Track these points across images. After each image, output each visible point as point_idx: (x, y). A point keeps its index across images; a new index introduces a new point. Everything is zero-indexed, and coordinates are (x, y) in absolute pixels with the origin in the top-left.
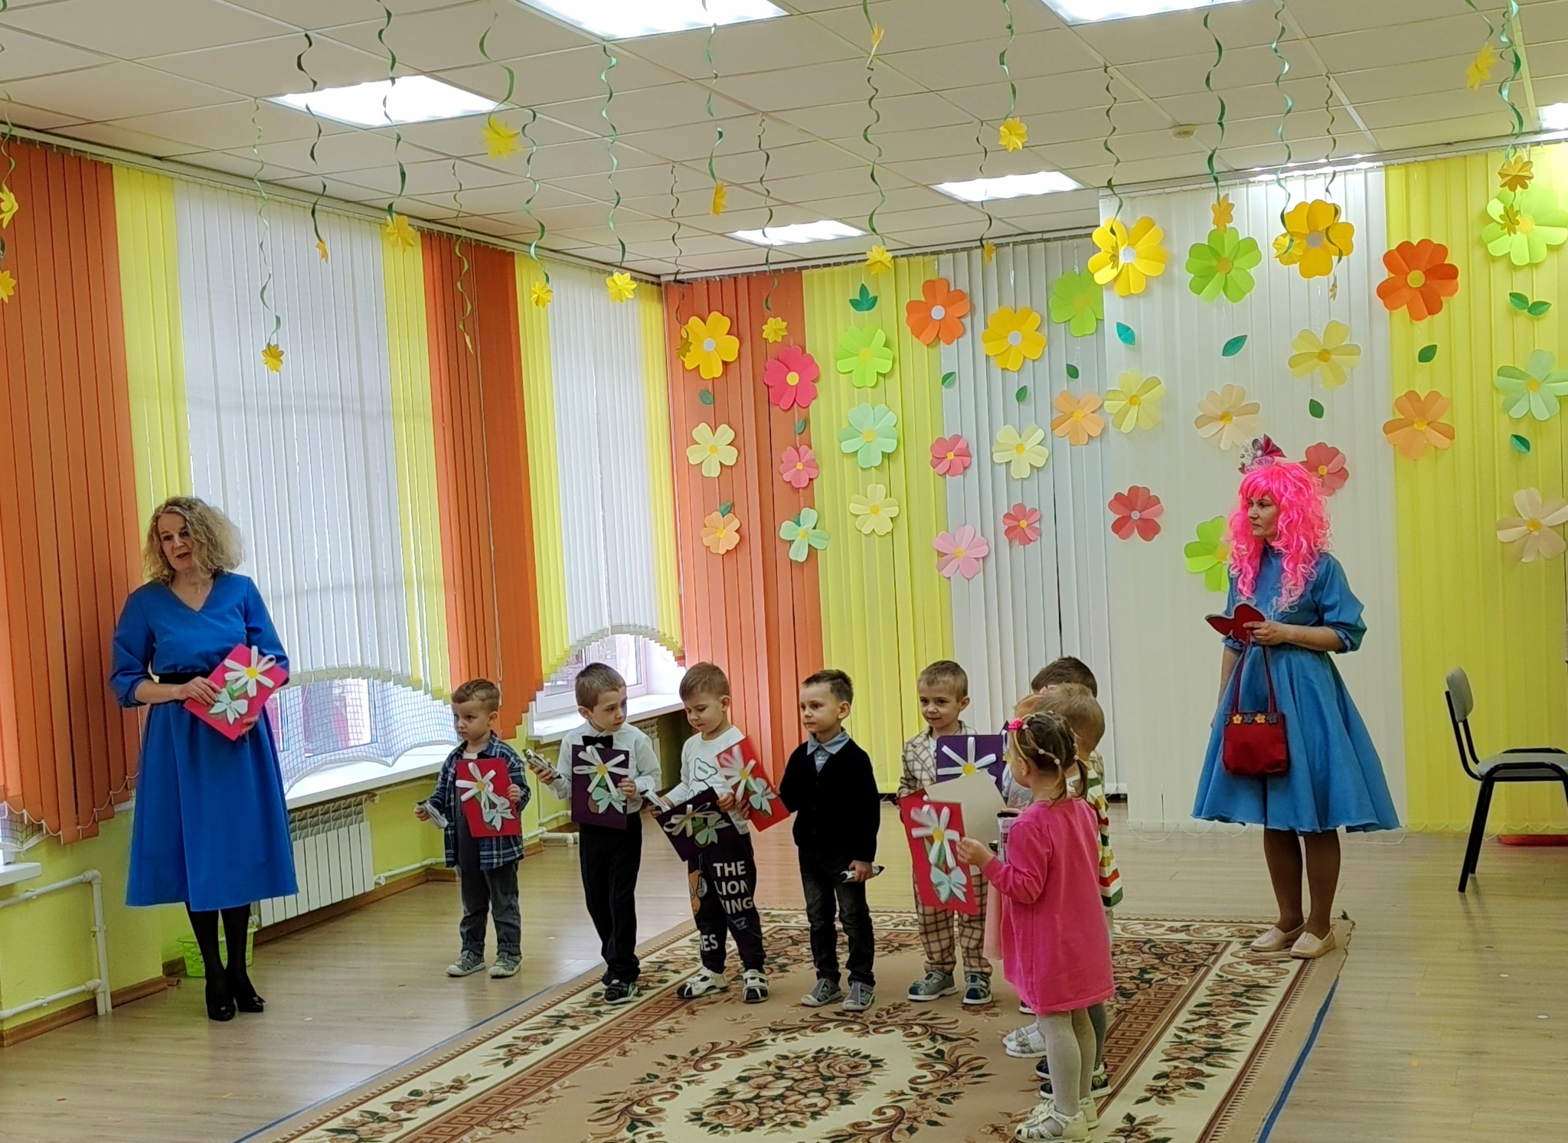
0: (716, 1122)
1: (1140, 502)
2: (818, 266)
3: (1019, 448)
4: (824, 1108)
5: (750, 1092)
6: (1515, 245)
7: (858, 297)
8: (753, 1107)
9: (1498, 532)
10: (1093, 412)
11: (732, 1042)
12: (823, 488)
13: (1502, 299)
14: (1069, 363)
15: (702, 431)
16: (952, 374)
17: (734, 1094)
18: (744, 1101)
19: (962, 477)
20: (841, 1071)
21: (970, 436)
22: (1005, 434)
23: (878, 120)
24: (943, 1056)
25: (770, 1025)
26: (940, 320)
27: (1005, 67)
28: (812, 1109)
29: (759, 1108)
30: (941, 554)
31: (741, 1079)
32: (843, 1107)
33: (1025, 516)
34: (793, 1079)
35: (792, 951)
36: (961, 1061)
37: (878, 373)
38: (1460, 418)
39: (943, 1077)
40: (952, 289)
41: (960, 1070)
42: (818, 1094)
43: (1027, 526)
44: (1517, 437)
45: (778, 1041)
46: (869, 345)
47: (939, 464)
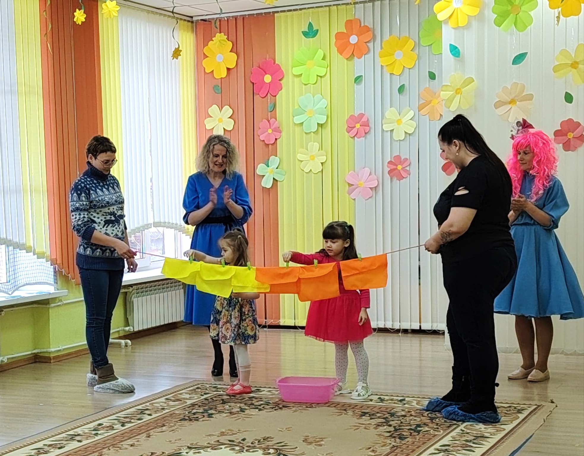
2: (284, 11)
3: (399, 121)
7: (307, 30)
12: (283, 144)
14: (430, 71)
15: (214, 109)
16: (361, 76)
19: (364, 138)
21: (370, 114)
22: (391, 113)
26: (355, 44)
30: (350, 185)
33: (401, 163)
35: (220, 407)
37: (317, 76)
40: (362, 25)
43: (402, 169)
46: (313, 59)
47: (351, 131)
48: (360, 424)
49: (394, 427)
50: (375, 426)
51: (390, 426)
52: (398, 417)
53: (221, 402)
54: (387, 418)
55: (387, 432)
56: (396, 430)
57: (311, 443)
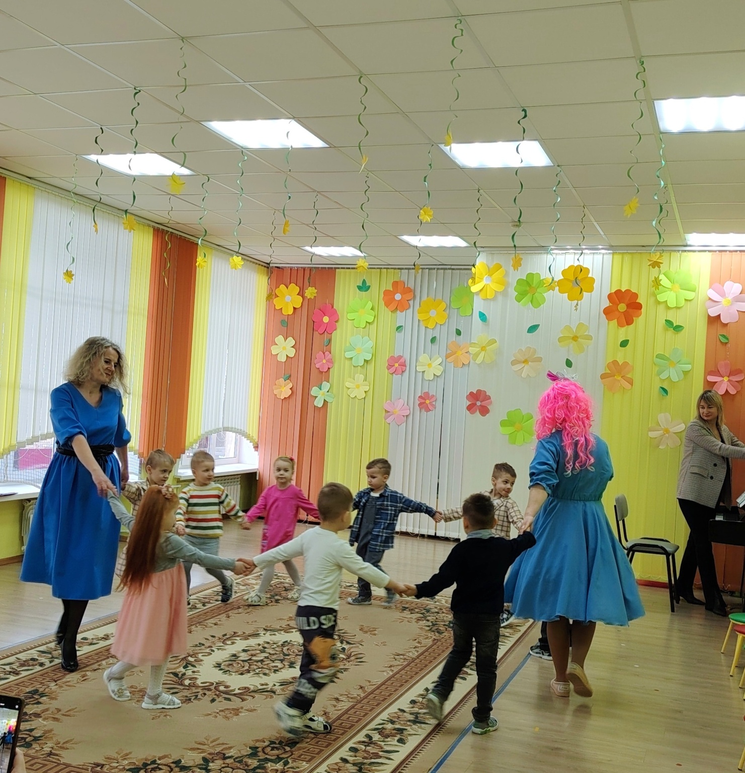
0: (227, 669)
1: (481, 398)
2: (344, 268)
3: (429, 365)
4: (281, 669)
5: (247, 657)
6: (669, 297)
7: (361, 285)
8: (247, 665)
9: (649, 432)
10: (466, 353)
11: (244, 633)
12: (334, 373)
13: (661, 322)
14: (457, 328)
15: (280, 339)
16: (402, 326)
17: (239, 657)
18: (243, 661)
19: (400, 376)
20: (293, 652)
21: (407, 357)
22: (424, 358)
23: (368, 201)
24: (344, 651)
25: (264, 627)
26: (398, 301)
27: (426, 183)
28: (275, 668)
29: (250, 665)
30: (387, 412)
31: (244, 651)
32: (290, 669)
33: (429, 398)
34: (269, 653)
35: (284, 594)
36: (353, 654)
37: (367, 322)
38: (636, 376)
39: (342, 661)
40: (406, 286)
41: (351, 658)
42: (280, 662)
43: (429, 403)
44: (663, 388)
45: (266, 635)
46: (364, 308)
47: (390, 368)
48: (403, 617)
49: (432, 622)
50: (416, 620)
51: (428, 621)
52: (433, 613)
53: (284, 589)
54: (424, 613)
55: (427, 626)
56: (434, 625)
57: (366, 632)
